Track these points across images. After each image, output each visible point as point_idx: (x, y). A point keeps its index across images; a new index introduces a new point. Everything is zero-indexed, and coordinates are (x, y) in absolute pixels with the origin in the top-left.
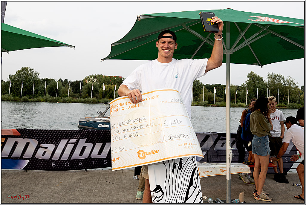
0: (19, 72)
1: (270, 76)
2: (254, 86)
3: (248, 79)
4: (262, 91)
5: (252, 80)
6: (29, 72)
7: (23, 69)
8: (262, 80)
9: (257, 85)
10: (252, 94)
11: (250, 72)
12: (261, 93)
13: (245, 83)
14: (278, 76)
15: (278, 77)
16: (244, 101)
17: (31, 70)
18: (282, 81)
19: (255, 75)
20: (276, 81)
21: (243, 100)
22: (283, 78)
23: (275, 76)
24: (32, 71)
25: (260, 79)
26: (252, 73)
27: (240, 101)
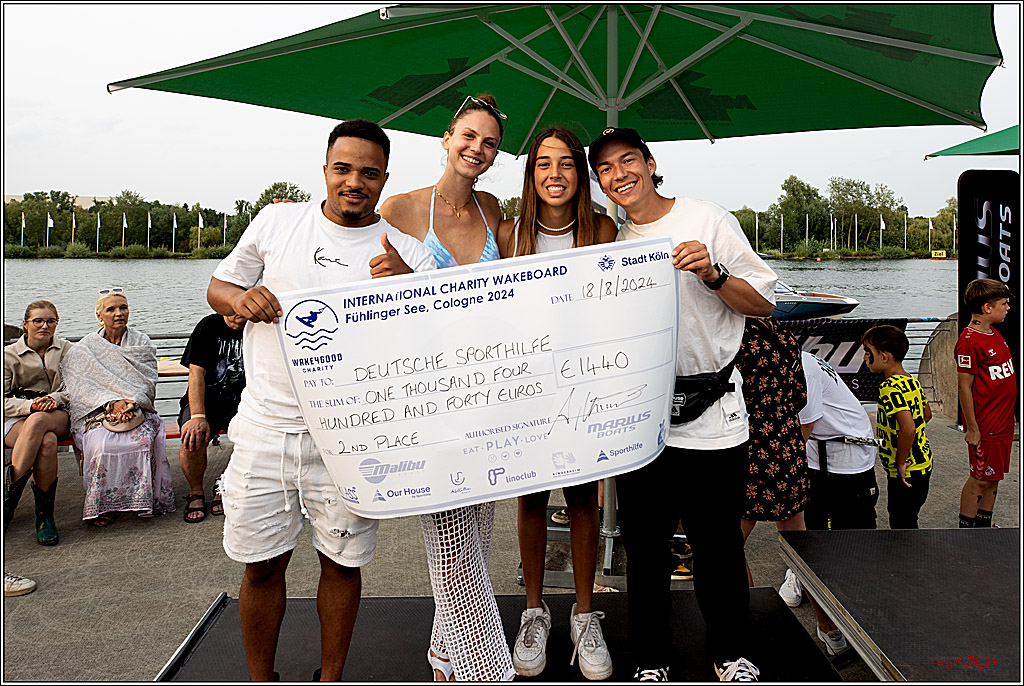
0: (267, 193)
1: (835, 186)
2: (798, 209)
3: (784, 193)
4: (817, 220)
5: (794, 194)
6: (290, 194)
7: (276, 187)
8: (816, 195)
9: (806, 207)
10: (795, 227)
11: (788, 178)
12: (815, 225)
13: (777, 203)
14: (856, 185)
15: (854, 188)
16: (776, 246)
17: (292, 188)
18: (864, 196)
19: (801, 185)
20: (849, 196)
21: (773, 244)
22: (868, 190)
23: (848, 184)
24: (295, 190)
25: (811, 194)
26: (793, 179)
27: (767, 246)
